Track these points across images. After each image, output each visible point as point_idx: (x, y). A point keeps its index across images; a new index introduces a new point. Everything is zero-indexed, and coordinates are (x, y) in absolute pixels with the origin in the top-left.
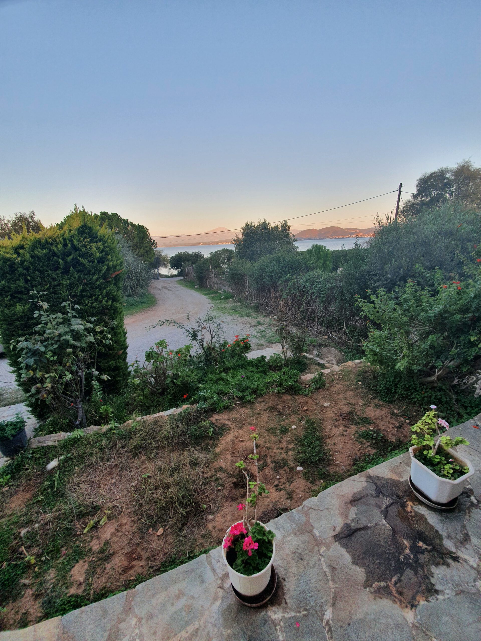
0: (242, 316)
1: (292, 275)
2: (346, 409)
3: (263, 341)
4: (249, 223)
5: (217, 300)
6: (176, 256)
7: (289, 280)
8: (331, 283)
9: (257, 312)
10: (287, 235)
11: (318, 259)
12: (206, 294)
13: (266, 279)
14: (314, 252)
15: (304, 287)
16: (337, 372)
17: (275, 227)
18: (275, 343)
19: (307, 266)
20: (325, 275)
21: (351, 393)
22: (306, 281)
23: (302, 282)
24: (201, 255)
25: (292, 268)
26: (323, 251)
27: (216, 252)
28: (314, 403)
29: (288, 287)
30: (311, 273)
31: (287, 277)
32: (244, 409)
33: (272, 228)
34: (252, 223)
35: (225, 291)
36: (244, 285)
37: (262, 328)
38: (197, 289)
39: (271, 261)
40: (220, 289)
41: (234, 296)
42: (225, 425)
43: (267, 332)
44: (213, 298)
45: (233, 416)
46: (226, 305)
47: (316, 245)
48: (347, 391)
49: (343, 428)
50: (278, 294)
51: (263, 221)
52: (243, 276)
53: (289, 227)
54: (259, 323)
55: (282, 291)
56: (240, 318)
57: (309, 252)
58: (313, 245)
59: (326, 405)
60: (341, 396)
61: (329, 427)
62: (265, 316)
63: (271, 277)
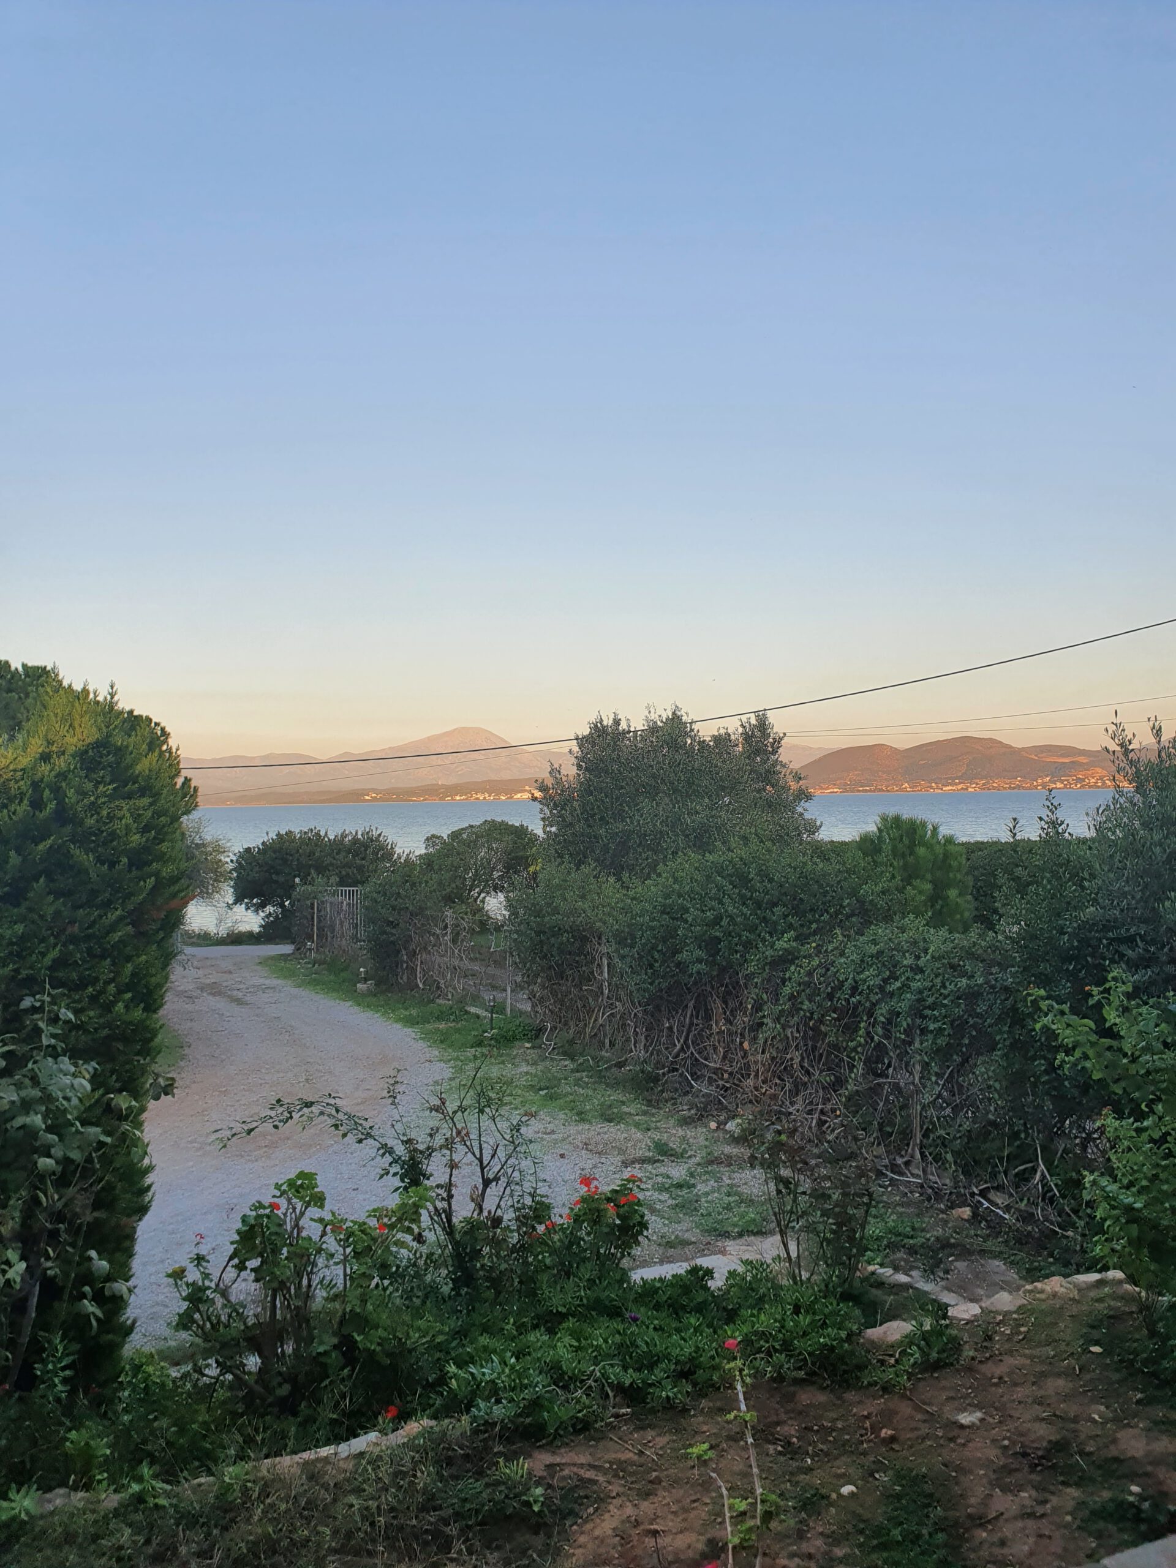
0: (582, 1117)
1: (801, 938)
2: (1043, 1433)
3: (685, 1226)
4: (608, 721)
5: (464, 1045)
6: (266, 848)
7: (788, 959)
8: (964, 974)
9: (649, 1103)
10: (769, 774)
11: (911, 875)
12: (410, 1022)
13: (690, 954)
14: (887, 847)
15: (854, 990)
16: (1006, 1314)
17: (717, 739)
18: (740, 1235)
19: (861, 902)
20: (938, 940)
21: (1061, 1382)
22: (862, 965)
23: (844, 967)
24: (382, 847)
25: (797, 911)
26: (929, 846)
27: (455, 835)
28: (919, 1416)
29: (787, 990)
30: (881, 931)
31: (781, 944)
32: (650, 1434)
33: (702, 743)
34: (617, 722)
35: (497, 1009)
36: (589, 978)
37: (678, 1172)
38: (363, 995)
39: (709, 877)
40: (476, 999)
41: (540, 1031)
42: (585, 1482)
43: (701, 1188)
44: (443, 1040)
45: (612, 1456)
46: (508, 1071)
47: (897, 820)
48: (1043, 1375)
49: (1034, 1493)
50: (742, 1020)
51: (667, 714)
52: (585, 940)
53: (778, 742)
54: (664, 1151)
55: (758, 1007)
56: (572, 1129)
57: (868, 845)
58: (884, 819)
59: (965, 1419)
60: (1020, 1393)
61: (980, 1491)
62: (685, 1122)
63: (711, 945)
